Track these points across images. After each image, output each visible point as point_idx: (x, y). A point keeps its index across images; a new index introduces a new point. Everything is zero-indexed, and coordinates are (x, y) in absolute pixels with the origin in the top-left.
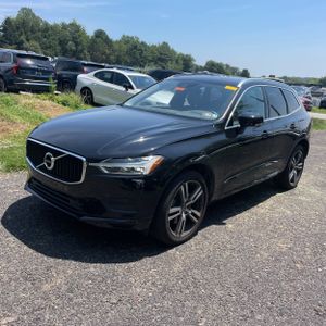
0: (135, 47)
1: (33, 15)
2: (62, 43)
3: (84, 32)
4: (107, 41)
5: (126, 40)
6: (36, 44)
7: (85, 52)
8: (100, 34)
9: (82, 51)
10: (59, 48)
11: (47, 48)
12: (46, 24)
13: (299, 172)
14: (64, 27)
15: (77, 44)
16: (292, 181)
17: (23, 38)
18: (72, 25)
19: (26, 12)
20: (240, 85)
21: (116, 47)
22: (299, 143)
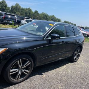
0: (45, 16)
1: (19, 5)
2: (26, 13)
3: (32, 11)
4: (38, 14)
5: (43, 14)
6: (19, 13)
7: (32, 16)
8: (36, 12)
9: (31, 16)
10: (25, 14)
11: (22, 14)
12: (22, 8)
13: (78, 56)
14: (27, 9)
15: (30, 14)
16: (75, 59)
17: (16, 11)
18: (29, 9)
19: (17, 5)
20: (55, 24)
21: (40, 15)
22: (79, 46)
